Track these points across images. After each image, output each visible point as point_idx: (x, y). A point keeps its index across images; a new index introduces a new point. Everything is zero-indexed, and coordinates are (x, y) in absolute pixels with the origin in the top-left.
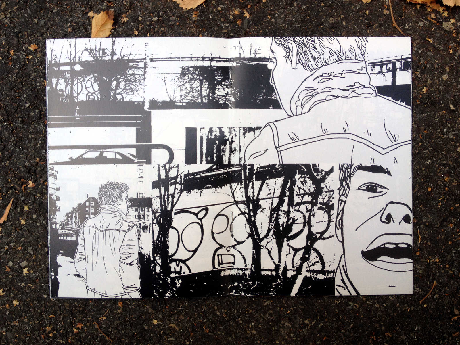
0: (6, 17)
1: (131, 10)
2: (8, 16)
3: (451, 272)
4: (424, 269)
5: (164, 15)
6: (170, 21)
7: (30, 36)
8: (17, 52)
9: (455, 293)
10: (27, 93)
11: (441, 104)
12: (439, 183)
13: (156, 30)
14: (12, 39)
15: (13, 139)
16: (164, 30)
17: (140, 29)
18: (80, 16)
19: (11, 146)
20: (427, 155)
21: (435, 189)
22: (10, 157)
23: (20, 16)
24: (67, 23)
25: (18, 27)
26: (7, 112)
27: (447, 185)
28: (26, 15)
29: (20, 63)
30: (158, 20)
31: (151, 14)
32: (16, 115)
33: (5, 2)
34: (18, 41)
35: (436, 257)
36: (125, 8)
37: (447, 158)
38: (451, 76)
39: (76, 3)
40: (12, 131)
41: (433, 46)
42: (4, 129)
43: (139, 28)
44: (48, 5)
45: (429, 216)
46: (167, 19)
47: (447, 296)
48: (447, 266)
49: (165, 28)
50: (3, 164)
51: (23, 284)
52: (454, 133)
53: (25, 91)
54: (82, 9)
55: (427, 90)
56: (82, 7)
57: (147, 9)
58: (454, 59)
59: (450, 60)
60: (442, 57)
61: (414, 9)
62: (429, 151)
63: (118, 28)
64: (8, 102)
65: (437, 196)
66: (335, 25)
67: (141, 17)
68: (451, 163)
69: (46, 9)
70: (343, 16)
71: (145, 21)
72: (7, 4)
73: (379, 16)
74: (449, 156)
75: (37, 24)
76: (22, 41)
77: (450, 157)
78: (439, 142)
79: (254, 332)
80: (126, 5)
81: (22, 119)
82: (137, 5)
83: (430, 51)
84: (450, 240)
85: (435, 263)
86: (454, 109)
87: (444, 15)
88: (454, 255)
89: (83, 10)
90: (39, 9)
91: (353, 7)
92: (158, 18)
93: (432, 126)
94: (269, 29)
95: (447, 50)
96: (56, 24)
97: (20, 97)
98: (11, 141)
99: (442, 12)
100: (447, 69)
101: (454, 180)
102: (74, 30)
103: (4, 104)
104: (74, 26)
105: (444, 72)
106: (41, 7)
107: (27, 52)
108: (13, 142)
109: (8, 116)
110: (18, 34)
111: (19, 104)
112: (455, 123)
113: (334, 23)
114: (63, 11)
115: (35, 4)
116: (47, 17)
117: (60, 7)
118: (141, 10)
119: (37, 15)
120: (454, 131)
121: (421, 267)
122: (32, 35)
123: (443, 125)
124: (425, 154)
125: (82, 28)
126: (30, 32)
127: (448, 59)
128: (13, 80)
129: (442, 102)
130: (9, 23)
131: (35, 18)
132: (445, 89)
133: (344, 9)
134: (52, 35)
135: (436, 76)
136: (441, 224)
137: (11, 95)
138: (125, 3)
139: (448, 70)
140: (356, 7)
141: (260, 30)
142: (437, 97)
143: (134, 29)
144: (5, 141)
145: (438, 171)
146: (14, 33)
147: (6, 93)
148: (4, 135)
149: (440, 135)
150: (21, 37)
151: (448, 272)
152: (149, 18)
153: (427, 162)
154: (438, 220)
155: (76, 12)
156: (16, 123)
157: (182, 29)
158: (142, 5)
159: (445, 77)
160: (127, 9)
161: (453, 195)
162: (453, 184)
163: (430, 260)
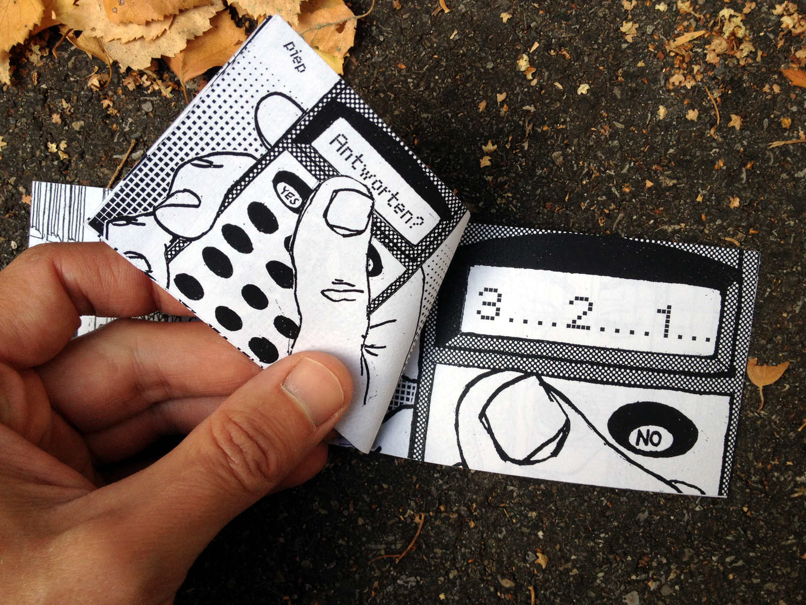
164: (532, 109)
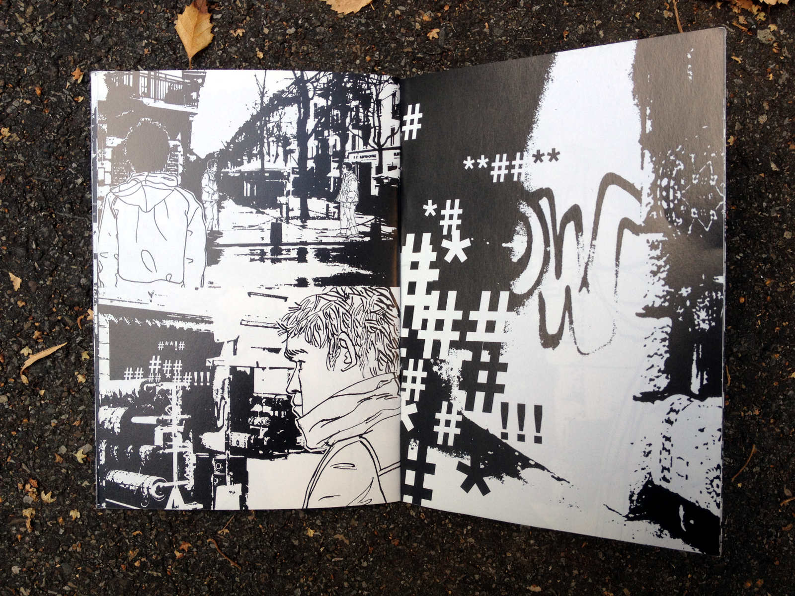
0: (34, 30)
1: (250, 17)
2: (38, 29)
3: (779, 430)
4: (736, 428)
5: (306, 25)
6: (316, 34)
7: (79, 63)
8: (57, 91)
9: (786, 463)
10: (78, 161)
11: (758, 163)
12: (757, 289)
13: (293, 49)
14: (47, 68)
15: (57, 239)
16: (308, 50)
17: (266, 48)
18: (163, 27)
19: (54, 251)
20: (736, 246)
21: (750, 300)
22: (53, 271)
23: (60, 28)
24: (141, 40)
25: (56, 48)
26: (44, 194)
27: (769, 292)
28: (70, 27)
29: (63, 109)
30: (296, 32)
31: (284, 23)
32: (61, 199)
33: (32, 5)
34: (58, 71)
35: (755, 408)
36: (240, 13)
37: (768, 250)
38: (772, 116)
39: (155, 6)
40: (55, 226)
41: (744, 69)
42: (41, 223)
43: (265, 46)
44: (107, 10)
45: (742, 343)
46: (311, 31)
47: (773, 468)
48: (772, 421)
49: (308, 46)
50: (41, 282)
51: (86, 483)
52: (778, 208)
53: (75, 156)
54: (166, 16)
55: (735, 141)
56: (166, 13)
57: (277, 14)
58: (776, 89)
59: (770, 91)
60: (758, 86)
61: (711, 8)
62: (741, 239)
63: (230, 46)
64: (46, 177)
65: (753, 310)
66: (587, 37)
67: (268, 27)
68: (774, 257)
69: (104, 15)
70: (599, 22)
71: (273, 35)
72: (35, 9)
73: (657, 21)
74: (770, 245)
75: (89, 42)
76: (65, 71)
77: (774, 248)
78: (755, 225)
79: (471, 540)
80: (240, 8)
81: (71, 205)
82: (259, 7)
83: (738, 78)
84: (776, 380)
85: (753, 417)
86: (778, 169)
87: (758, 17)
88: (781, 403)
89: (168, 18)
90: (91, 17)
91: (615, 6)
92: (296, 29)
93: (744, 198)
94: (480, 46)
95: (764, 74)
96: (121, 42)
97: (66, 167)
98: (54, 243)
99: (756, 13)
100: (766, 106)
101: (780, 284)
102: (153, 51)
103: (39, 180)
104: (153, 45)
105: (760, 111)
106: (95, 12)
107: (74, 90)
108: (57, 245)
109: (46, 199)
110: (57, 60)
111: (65, 179)
112: (780, 192)
113: (586, 33)
114: (133, 19)
115: (85, 8)
116: (107, 30)
117: (127, 12)
118: (266, 17)
119: (89, 26)
120: (779, 205)
121: (732, 424)
122: (81, 61)
123: (762, 196)
124: (734, 245)
125: (166, 48)
126: (79, 56)
127: (767, 89)
128: (52, 138)
129: (758, 159)
130: (40, 41)
131: (85, 31)
132: (762, 138)
133: (600, 10)
134: (117, 61)
135: (749, 118)
136: (761, 355)
137: (50, 165)
138: (240, 5)
139: (767, 108)
140: (619, 6)
141: (466, 47)
142: (750, 152)
143: (257, 49)
144: (44, 243)
145: (755, 270)
146: (50, 58)
147: (41, 162)
148: (43, 233)
149: (756, 212)
150: (63, 64)
151: (773, 429)
152: (281, 29)
153: (737, 257)
154: (757, 348)
155: (157, 21)
156: (61, 211)
157: (336, 47)
158: (268, 7)
159: (763, 119)
160: (243, 15)
161: (778, 307)
162: (779, 290)
163: (745, 412)
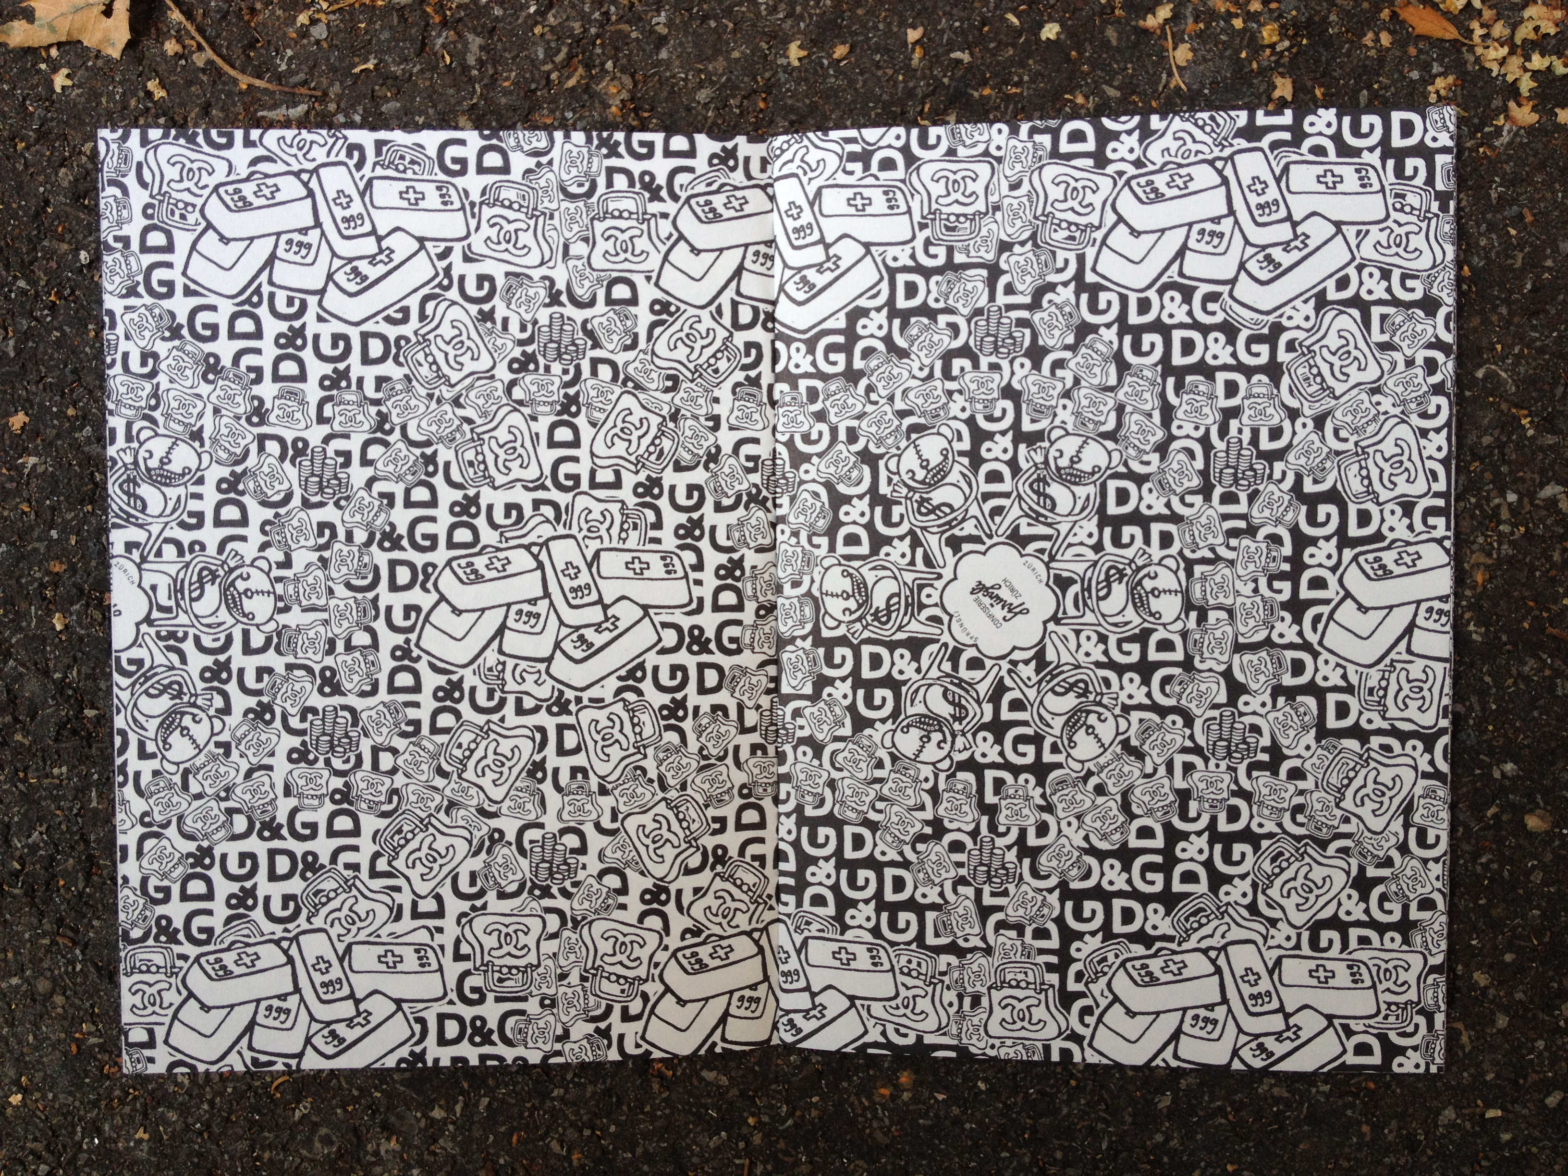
164: (965, 57)
